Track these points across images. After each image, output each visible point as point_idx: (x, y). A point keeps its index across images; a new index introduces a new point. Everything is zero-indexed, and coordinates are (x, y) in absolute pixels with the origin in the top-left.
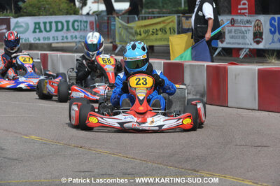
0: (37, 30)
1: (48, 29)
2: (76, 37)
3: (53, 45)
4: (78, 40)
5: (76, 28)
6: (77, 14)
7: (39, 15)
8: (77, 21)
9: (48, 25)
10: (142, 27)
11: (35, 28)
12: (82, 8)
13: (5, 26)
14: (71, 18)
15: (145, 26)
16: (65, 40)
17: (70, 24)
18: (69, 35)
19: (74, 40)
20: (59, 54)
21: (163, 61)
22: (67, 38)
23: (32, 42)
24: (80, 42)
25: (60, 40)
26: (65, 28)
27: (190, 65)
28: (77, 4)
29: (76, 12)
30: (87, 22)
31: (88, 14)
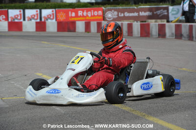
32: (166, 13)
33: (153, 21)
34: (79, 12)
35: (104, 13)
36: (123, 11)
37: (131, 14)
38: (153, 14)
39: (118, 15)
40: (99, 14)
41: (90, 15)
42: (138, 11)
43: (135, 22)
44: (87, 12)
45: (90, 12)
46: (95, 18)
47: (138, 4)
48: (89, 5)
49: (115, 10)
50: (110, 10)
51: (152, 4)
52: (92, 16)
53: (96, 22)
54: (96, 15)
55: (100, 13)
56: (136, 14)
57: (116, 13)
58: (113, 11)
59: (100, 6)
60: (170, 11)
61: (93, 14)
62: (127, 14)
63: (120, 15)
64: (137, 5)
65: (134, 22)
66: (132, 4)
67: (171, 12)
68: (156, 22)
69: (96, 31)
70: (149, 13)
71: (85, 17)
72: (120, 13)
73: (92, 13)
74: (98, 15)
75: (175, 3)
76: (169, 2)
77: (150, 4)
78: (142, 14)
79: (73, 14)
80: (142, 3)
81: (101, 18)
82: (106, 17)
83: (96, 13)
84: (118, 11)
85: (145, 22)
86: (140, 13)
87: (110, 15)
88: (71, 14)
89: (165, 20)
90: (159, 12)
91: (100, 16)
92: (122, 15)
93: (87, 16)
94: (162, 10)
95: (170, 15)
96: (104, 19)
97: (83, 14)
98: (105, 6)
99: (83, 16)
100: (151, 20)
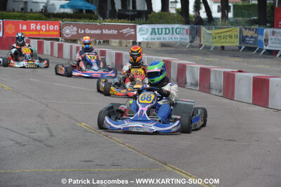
0: (154, 34)
1: (160, 32)
2: (177, 38)
5: (178, 32)
8: (178, 28)
9: (160, 30)
10: (217, 33)
11: (152, 32)
13: (133, 30)
14: (175, 26)
15: (219, 33)
17: (174, 30)
18: (173, 37)
22: (172, 39)
23: (150, 40)
24: (179, 41)
25: (167, 40)
26: (171, 32)
30: (184, 29)
32: (133, 33)
34: (32, 25)
35: (60, 29)
36: (83, 27)
37: (93, 32)
38: (118, 32)
39: (77, 31)
41: (44, 30)
42: (101, 28)
44: (41, 26)
45: (44, 26)
46: (50, 33)
48: (44, 17)
49: (74, 25)
50: (69, 25)
52: (46, 31)
54: (52, 29)
55: (57, 27)
56: (98, 32)
57: (75, 29)
58: (72, 26)
59: (58, 19)
60: (137, 31)
61: (47, 29)
62: (88, 31)
63: (80, 32)
67: (139, 32)
68: (120, 43)
70: (114, 31)
71: (39, 31)
72: (80, 30)
73: (48, 26)
74: (54, 30)
78: (106, 32)
79: (25, 27)
81: (57, 33)
82: (63, 33)
83: (51, 27)
84: (79, 27)
85: (109, 41)
86: (104, 30)
87: (68, 32)
88: (22, 26)
89: (131, 41)
90: (125, 31)
91: (56, 31)
92: (83, 32)
93: (41, 30)
94: (128, 29)
95: (138, 35)
96: (61, 35)
97: (36, 28)
98: (63, 19)
99: (36, 30)
100: (115, 40)
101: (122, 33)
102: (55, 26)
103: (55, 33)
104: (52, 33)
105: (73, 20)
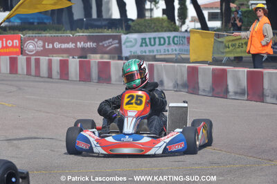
0: (144, 45)
1: (153, 43)
2: (176, 50)
3: (157, 57)
4: (177, 52)
5: (176, 42)
6: (177, 31)
7: (145, 32)
8: (177, 37)
9: (152, 41)
10: (230, 41)
11: (142, 43)
12: (181, 26)
13: (117, 41)
14: (172, 34)
15: (233, 40)
16: (167, 53)
17: (171, 40)
18: (170, 48)
19: (175, 52)
20: (163, 64)
21: (246, 70)
22: (168, 51)
23: (140, 54)
24: (179, 54)
25: (162, 53)
26: (167, 42)
27: (269, 73)
28: (178, 23)
29: (176, 29)
30: (184, 37)
31: (186, 31)
32: (117, 45)
33: (98, 56)
35: (22, 42)
36: (52, 41)
37: (64, 46)
38: (98, 45)
39: (44, 46)
40: (15, 45)
42: (74, 40)
43: (71, 57)
46: (8, 50)
47: (76, 30)
49: (39, 39)
50: (33, 38)
51: (97, 30)
52: (3, 47)
53: (8, 57)
54: (10, 45)
55: (16, 42)
56: (71, 45)
57: (40, 43)
58: (36, 40)
59: (17, 32)
60: (123, 41)
61: (4, 45)
62: (57, 45)
63: (47, 47)
64: (73, 32)
65: (68, 57)
66: (66, 30)
67: (124, 43)
68: (102, 58)
69: (8, 72)
70: (91, 43)
72: (47, 44)
73: (4, 42)
74: (12, 46)
75: (131, 30)
76: (122, 28)
77: (92, 30)
78: (80, 45)
80: (81, 28)
81: (18, 50)
82: (25, 49)
83: (10, 43)
84: (45, 40)
85: (86, 58)
86: (78, 43)
87: (31, 46)
89: (116, 56)
91: (16, 47)
92: (51, 46)
94: (111, 40)
95: (123, 47)
96: (22, 52)
98: (24, 32)
100: (95, 55)
101: (103, 45)
102: (15, 41)
103: (15, 50)
104: (11, 50)
105: (36, 32)
